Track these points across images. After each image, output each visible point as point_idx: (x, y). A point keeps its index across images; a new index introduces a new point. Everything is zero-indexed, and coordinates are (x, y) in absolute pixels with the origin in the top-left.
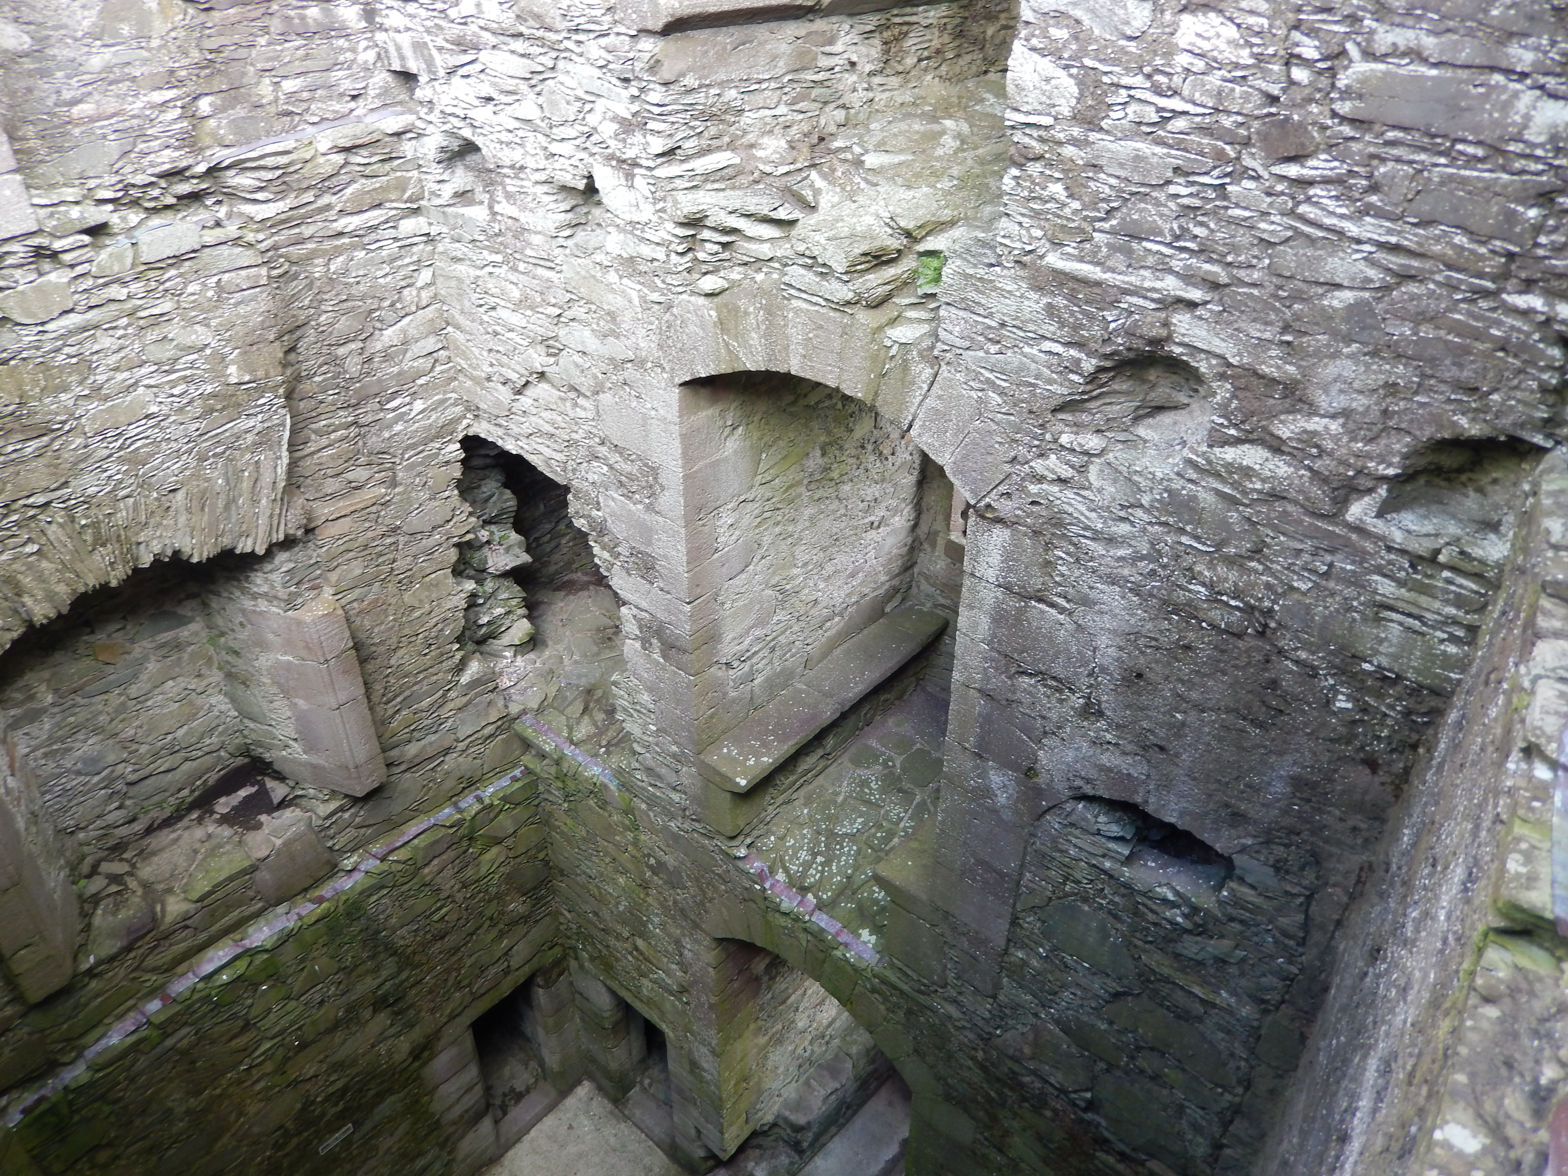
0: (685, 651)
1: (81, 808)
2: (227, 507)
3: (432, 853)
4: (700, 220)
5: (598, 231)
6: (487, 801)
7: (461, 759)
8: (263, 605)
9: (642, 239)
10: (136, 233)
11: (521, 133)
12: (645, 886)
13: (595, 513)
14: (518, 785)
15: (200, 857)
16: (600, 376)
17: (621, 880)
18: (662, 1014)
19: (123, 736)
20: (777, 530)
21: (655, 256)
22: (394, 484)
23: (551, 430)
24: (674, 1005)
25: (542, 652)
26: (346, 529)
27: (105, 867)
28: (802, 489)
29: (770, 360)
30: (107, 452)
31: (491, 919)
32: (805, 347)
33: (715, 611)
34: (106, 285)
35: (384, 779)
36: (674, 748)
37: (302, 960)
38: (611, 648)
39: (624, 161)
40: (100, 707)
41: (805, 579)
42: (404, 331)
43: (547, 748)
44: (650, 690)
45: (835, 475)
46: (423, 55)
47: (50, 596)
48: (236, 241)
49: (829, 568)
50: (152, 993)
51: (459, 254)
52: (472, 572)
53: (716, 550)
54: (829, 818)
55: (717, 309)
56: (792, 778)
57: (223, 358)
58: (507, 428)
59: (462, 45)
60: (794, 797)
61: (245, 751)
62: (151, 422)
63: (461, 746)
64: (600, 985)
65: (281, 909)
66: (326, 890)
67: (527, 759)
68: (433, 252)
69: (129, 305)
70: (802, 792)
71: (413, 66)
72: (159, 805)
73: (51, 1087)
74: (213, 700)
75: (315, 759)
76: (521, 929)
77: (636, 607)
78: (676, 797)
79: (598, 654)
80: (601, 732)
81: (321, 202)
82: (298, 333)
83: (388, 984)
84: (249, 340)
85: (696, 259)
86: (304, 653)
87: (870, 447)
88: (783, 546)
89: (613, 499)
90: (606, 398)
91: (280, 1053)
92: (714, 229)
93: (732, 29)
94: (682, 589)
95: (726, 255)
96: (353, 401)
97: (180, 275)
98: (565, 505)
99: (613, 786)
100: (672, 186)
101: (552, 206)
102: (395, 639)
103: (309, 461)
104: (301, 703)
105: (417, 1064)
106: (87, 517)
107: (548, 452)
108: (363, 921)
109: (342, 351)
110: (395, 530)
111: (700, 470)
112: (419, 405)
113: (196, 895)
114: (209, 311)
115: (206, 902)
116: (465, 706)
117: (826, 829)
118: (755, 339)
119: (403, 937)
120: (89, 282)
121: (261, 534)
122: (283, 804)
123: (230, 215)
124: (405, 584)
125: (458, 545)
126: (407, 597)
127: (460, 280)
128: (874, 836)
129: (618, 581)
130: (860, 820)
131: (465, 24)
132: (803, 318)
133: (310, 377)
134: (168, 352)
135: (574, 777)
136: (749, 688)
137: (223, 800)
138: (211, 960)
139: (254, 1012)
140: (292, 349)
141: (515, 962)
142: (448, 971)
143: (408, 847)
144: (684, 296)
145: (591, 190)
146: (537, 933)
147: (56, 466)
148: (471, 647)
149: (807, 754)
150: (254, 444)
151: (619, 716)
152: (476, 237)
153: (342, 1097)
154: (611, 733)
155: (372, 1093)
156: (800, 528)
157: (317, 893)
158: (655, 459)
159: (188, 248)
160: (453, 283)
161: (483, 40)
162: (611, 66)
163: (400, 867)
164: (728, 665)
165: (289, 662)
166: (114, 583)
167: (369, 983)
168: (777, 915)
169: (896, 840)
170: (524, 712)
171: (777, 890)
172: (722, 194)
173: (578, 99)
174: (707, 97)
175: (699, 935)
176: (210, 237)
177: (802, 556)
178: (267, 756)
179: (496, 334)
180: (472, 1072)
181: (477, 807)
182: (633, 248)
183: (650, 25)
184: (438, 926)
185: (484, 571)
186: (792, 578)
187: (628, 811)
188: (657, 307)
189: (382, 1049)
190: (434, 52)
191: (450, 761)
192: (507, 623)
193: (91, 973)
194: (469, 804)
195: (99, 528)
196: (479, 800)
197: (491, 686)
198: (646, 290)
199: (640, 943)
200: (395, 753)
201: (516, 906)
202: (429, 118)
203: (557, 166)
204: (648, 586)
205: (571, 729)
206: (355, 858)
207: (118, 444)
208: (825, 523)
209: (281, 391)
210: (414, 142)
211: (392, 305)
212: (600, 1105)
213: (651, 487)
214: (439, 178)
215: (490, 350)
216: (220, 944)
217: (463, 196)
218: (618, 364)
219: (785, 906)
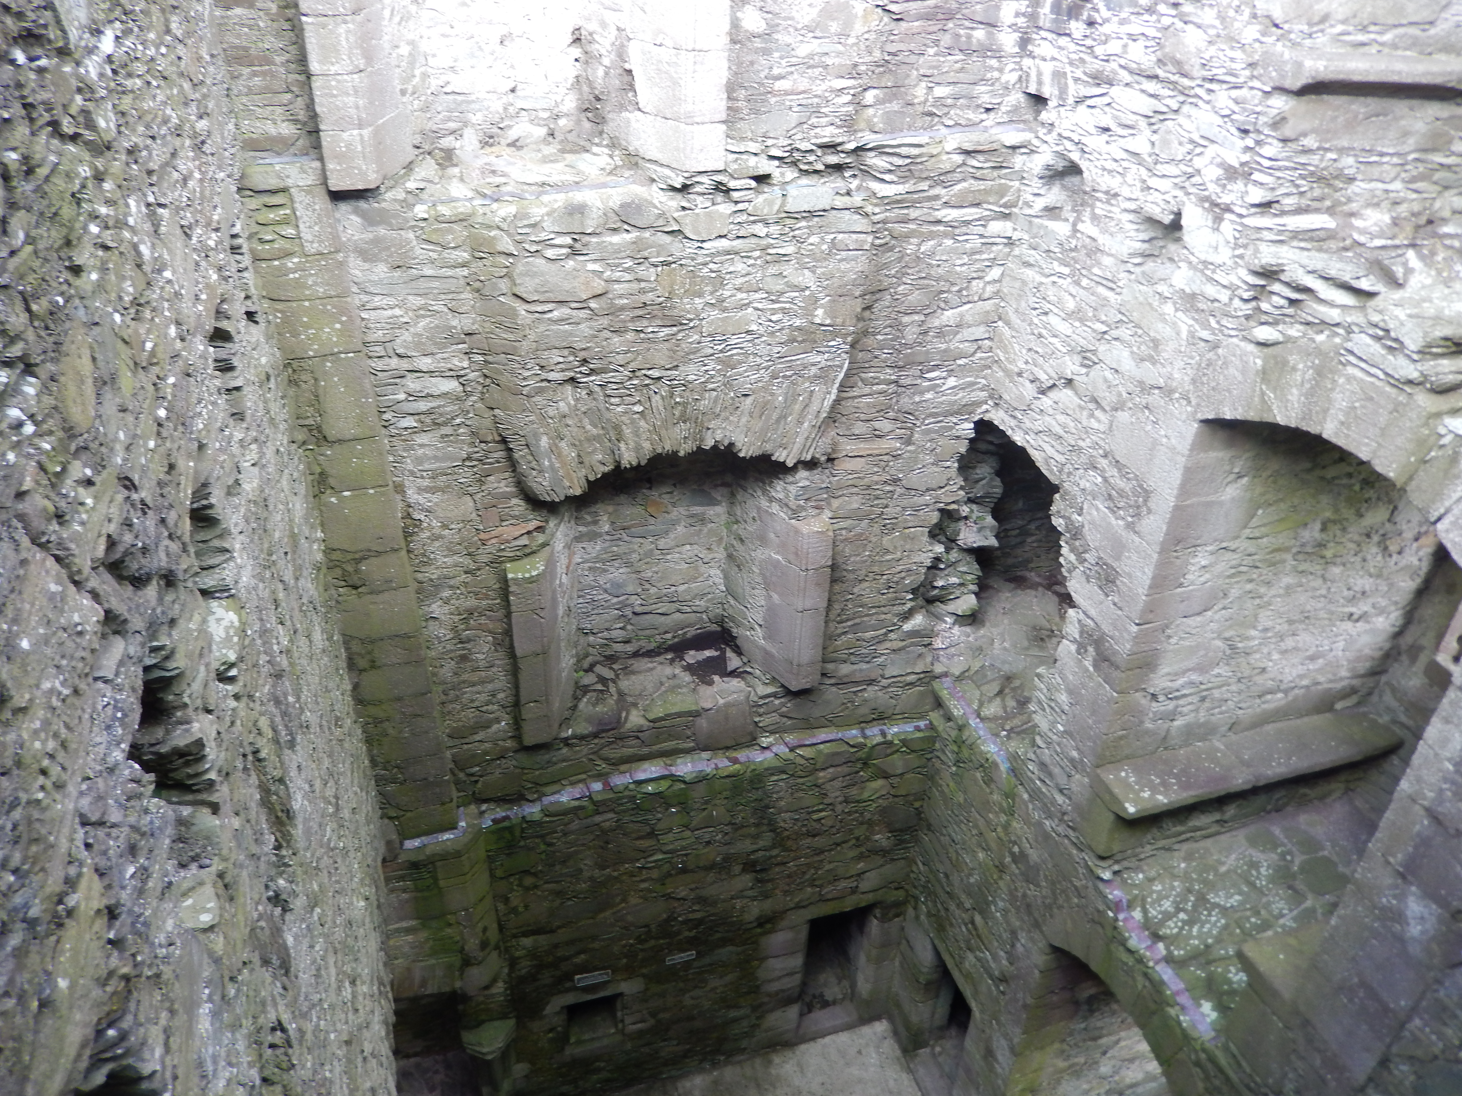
0: (1117, 668)
1: (598, 618)
2: (778, 421)
3: (831, 761)
4: (1276, 272)
5: (1168, 265)
6: (889, 738)
7: (880, 694)
8: (775, 508)
9: (1210, 280)
10: (788, 187)
11: (1125, 164)
12: (1001, 869)
13: (1075, 517)
14: (919, 735)
15: (663, 689)
16: (1125, 395)
17: (981, 855)
18: (976, 993)
19: (643, 575)
20: (1249, 587)
21: (1218, 297)
22: (909, 442)
23: (1061, 432)
24: (989, 989)
25: (978, 629)
26: (858, 468)
27: (598, 669)
28: (1288, 557)
29: (1303, 419)
30: (711, 351)
31: (858, 839)
32: (1347, 414)
33: (1159, 642)
34: (754, 222)
35: (816, 684)
36: (1075, 754)
37: (707, 802)
38: (1042, 648)
39: (1217, 205)
40: (636, 547)
41: (1260, 644)
42: (961, 316)
43: (956, 713)
44: (1070, 692)
45: (1329, 553)
46: (1059, 83)
47: (638, 448)
48: (858, 210)
49: (1289, 643)
50: (600, 776)
51: (1032, 260)
52: (944, 539)
53: (1181, 585)
54: (1205, 882)
55: (1265, 360)
56: (1180, 828)
57: (817, 300)
58: (1020, 421)
59: (1098, 79)
60: (1176, 847)
61: (720, 621)
62: (749, 337)
63: (884, 682)
64: (928, 941)
65: (705, 755)
66: (742, 755)
67: (935, 716)
68: (1009, 254)
69: (764, 242)
70: (1185, 846)
71: (1046, 93)
72: (648, 638)
73: (516, 812)
74: (712, 572)
75: (769, 647)
76: (879, 860)
77: (1084, 613)
78: (1060, 799)
79: (1027, 649)
80: (1008, 717)
81: (933, 192)
82: (878, 296)
83: (761, 854)
84: (840, 292)
85: (1258, 309)
86: (792, 557)
87: (1376, 538)
88: (1249, 604)
89: (1098, 509)
90: (1123, 416)
91: (667, 866)
92: (1287, 284)
93: (1370, 100)
94: (1136, 610)
95: (1291, 311)
96: (901, 363)
97: (809, 227)
98: (1050, 503)
99: (1004, 767)
100: (1258, 236)
101: (1133, 234)
102: (864, 572)
103: (849, 403)
104: (775, 597)
105: (759, 930)
106: (681, 397)
107: (1050, 451)
108: (760, 792)
109: (906, 319)
110: (896, 481)
111: (1191, 506)
112: (952, 382)
113: (651, 716)
114: (818, 261)
115: (657, 725)
116: (900, 650)
117: (1198, 891)
118: (1294, 395)
119: (785, 820)
120: (744, 217)
121: (795, 450)
122: (733, 674)
123: (859, 188)
124: (887, 529)
125: (941, 511)
126: (886, 539)
127: (1024, 283)
128: (1248, 919)
129: (1075, 586)
130: (1237, 897)
131: (1107, 61)
132: (1355, 388)
133: (874, 334)
134: (779, 285)
135: (971, 747)
136: (1166, 726)
137: (692, 652)
138: (645, 771)
139: (661, 826)
140: (868, 308)
141: (864, 886)
142: (808, 865)
143: (814, 749)
144: (1235, 340)
145: (1175, 226)
146: (889, 870)
147: (675, 352)
148: (920, 601)
149: (1203, 812)
150: (815, 376)
151: (1032, 707)
152: (1052, 248)
153: (696, 927)
154: (1016, 722)
155: (718, 935)
156: (1273, 592)
157: (735, 754)
158: (1151, 483)
159: (821, 207)
160: (1017, 284)
161: (1119, 77)
162: (1234, 117)
163: (803, 762)
164: (1154, 696)
165: (778, 561)
166: (682, 453)
167: (747, 845)
168: (1121, 948)
169: (1270, 933)
170: (946, 675)
171: (1130, 925)
172: (1306, 253)
173: (1192, 141)
174: (1321, 160)
175: (1037, 935)
176: (840, 202)
177: (1265, 619)
178: (735, 631)
179: (1040, 336)
180: (797, 961)
181: (879, 739)
182: (1197, 286)
183: (1288, 84)
184: (814, 824)
185: (954, 541)
186: (1248, 638)
187: (1011, 795)
188: (1203, 344)
189: (739, 904)
190: (1070, 82)
191: (871, 692)
192: (958, 593)
193: (566, 741)
194: (874, 734)
195: (686, 408)
196: (883, 734)
197: (926, 641)
198: (1197, 327)
199: (978, 919)
200: (830, 666)
201: (881, 838)
202: (1045, 138)
203: (1150, 198)
204: (1102, 597)
205: (981, 704)
206: (771, 739)
207: (720, 348)
208: (1302, 598)
209: (849, 339)
210: (1025, 157)
211: (960, 291)
212: (891, 1047)
213: (1138, 507)
214: (1036, 191)
215: (1030, 350)
216: (655, 761)
217: (1052, 211)
218: (1145, 388)
219: (1133, 943)
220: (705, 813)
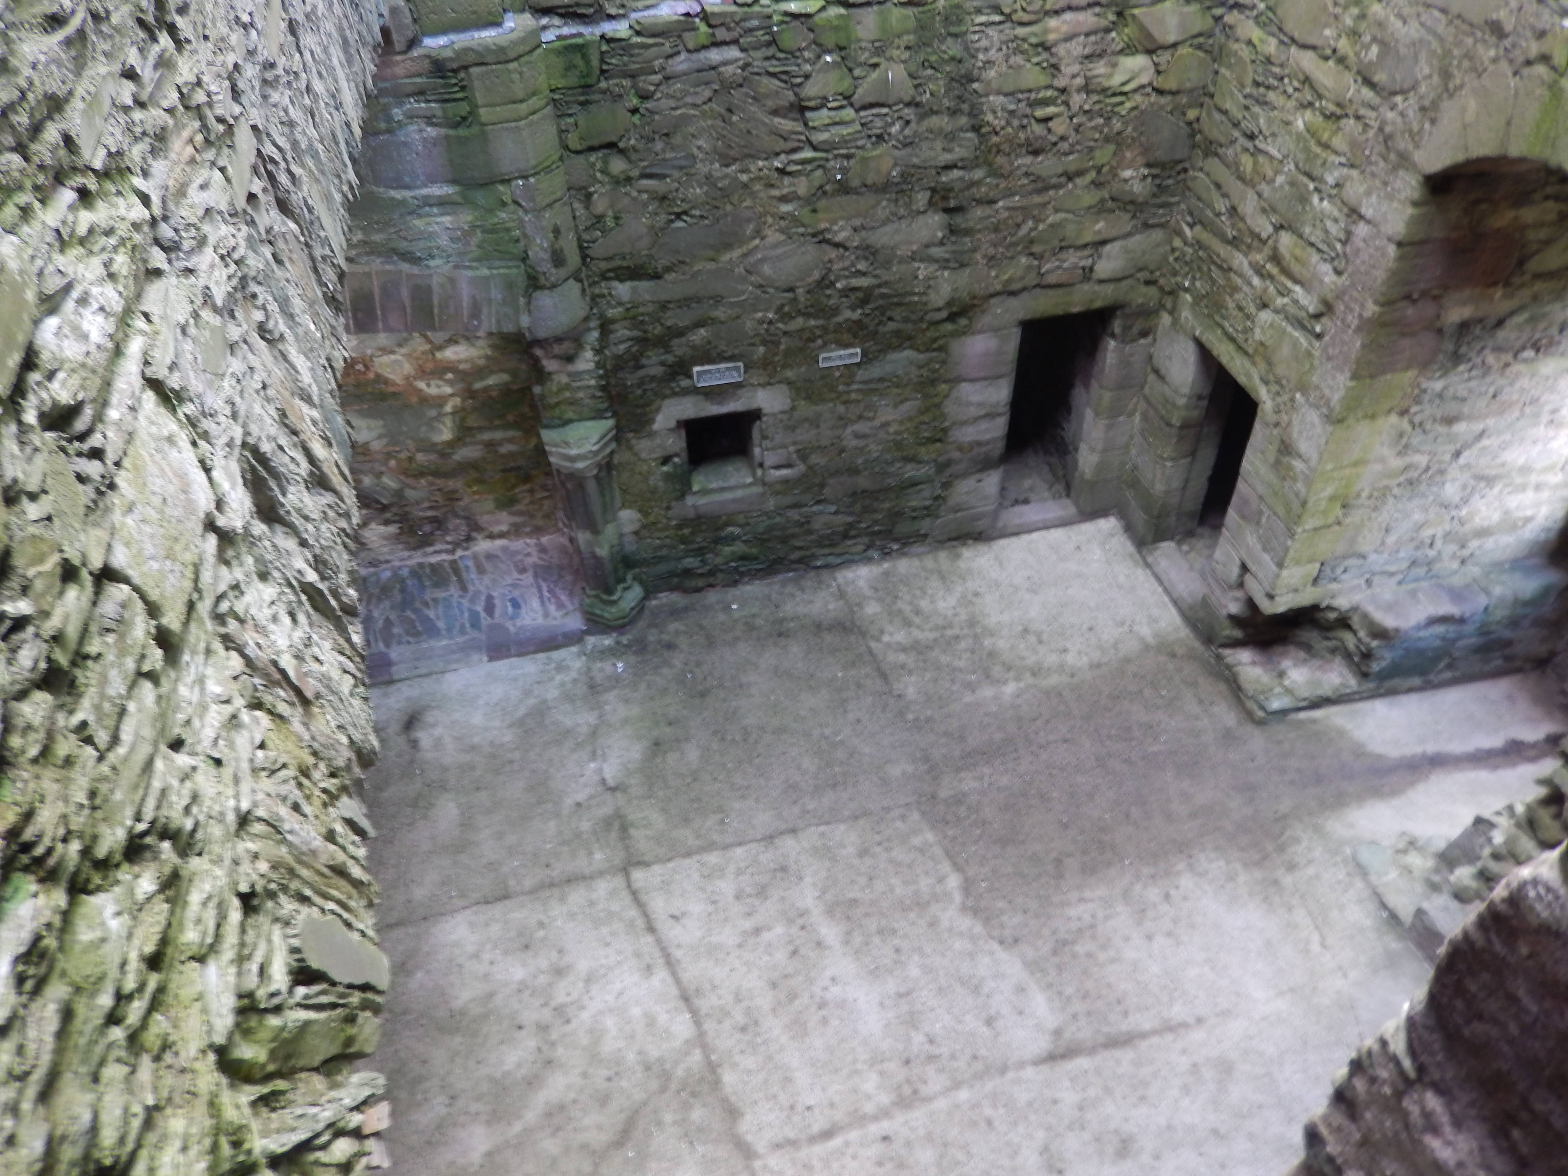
18: (1269, 370)
24: (1295, 346)
31: (1099, 172)
37: (878, 52)
64: (1190, 343)
73: (591, 32)
76: (1126, 222)
91: (819, 175)
139: (808, 90)
141: (1103, 268)
146: (1139, 244)
167: (937, 153)
175: (1400, 180)
184: (1037, 127)
189: (922, 270)
199: (1286, 241)
201: (1133, 177)
212: (1122, 543)
220: (875, 75)
